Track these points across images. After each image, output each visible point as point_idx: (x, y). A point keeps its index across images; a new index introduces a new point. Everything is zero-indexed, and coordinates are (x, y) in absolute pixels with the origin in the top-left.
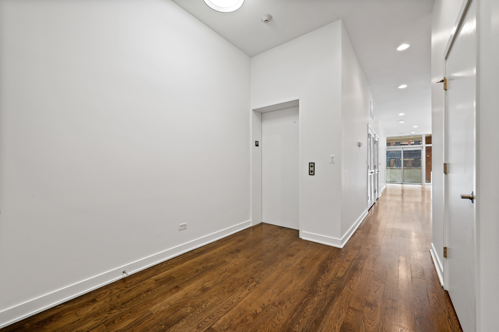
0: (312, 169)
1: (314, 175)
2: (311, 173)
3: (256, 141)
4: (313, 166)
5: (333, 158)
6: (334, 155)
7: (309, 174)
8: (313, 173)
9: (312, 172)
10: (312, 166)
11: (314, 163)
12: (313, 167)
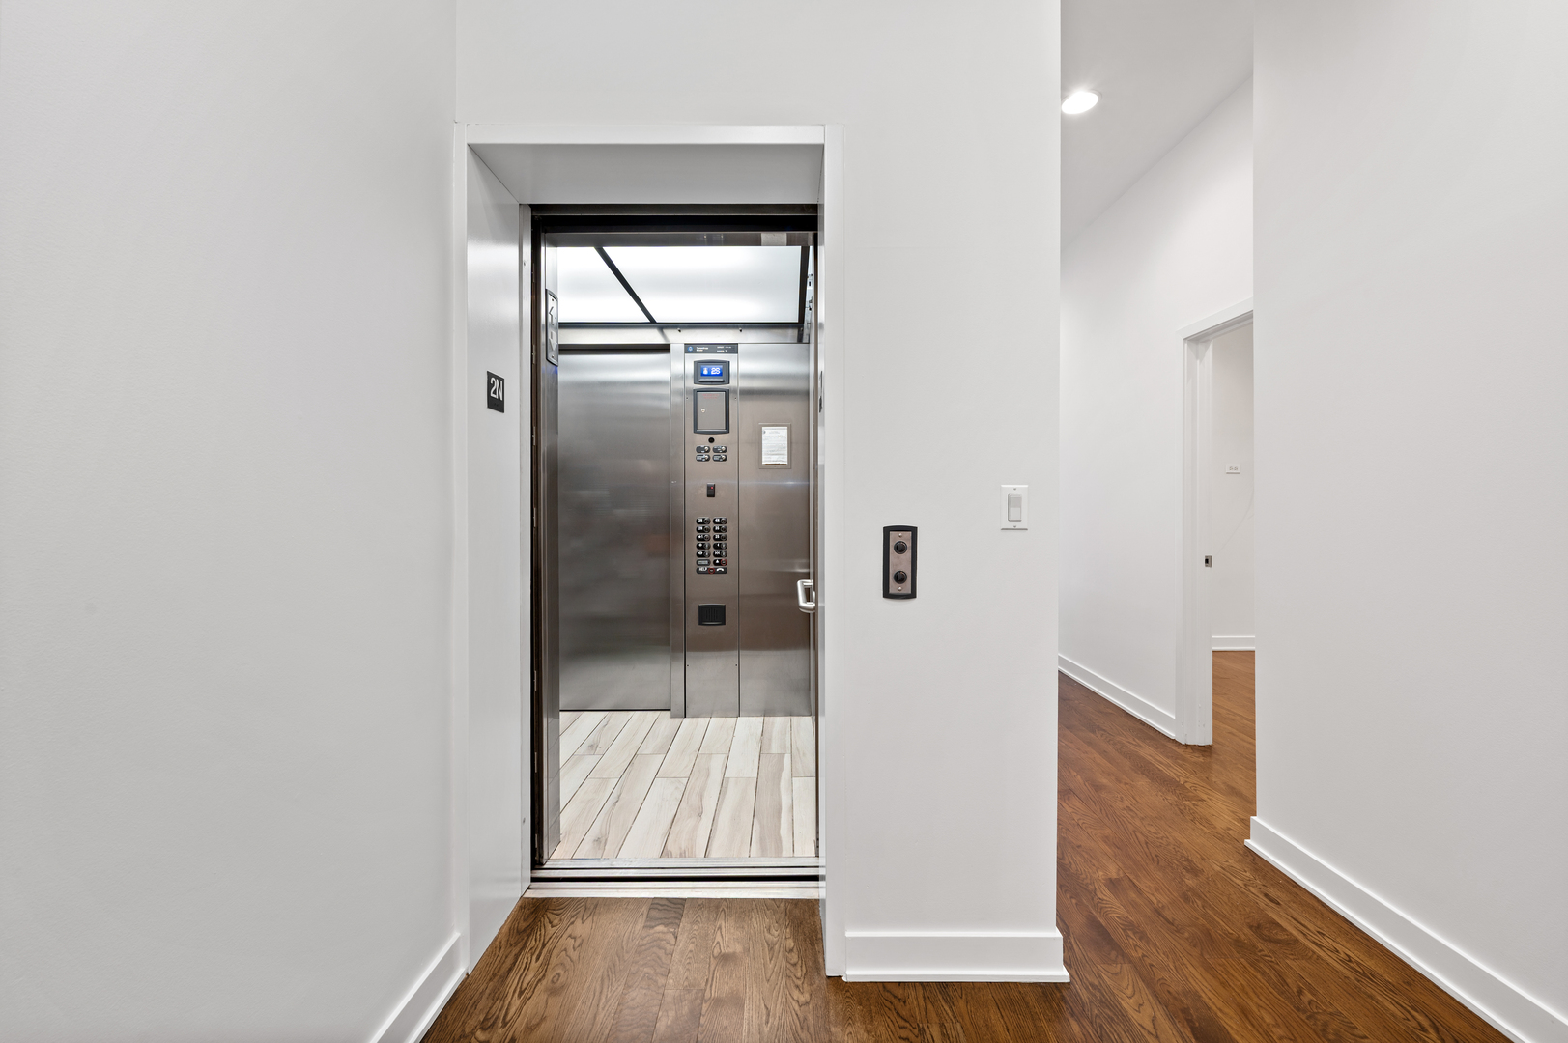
0: (899, 562)
1: (912, 595)
2: (894, 588)
3: (490, 375)
4: (909, 544)
5: (1013, 502)
6: (1020, 488)
7: (887, 594)
8: (906, 588)
9: (900, 578)
10: (900, 549)
11: (913, 530)
12: (908, 554)
